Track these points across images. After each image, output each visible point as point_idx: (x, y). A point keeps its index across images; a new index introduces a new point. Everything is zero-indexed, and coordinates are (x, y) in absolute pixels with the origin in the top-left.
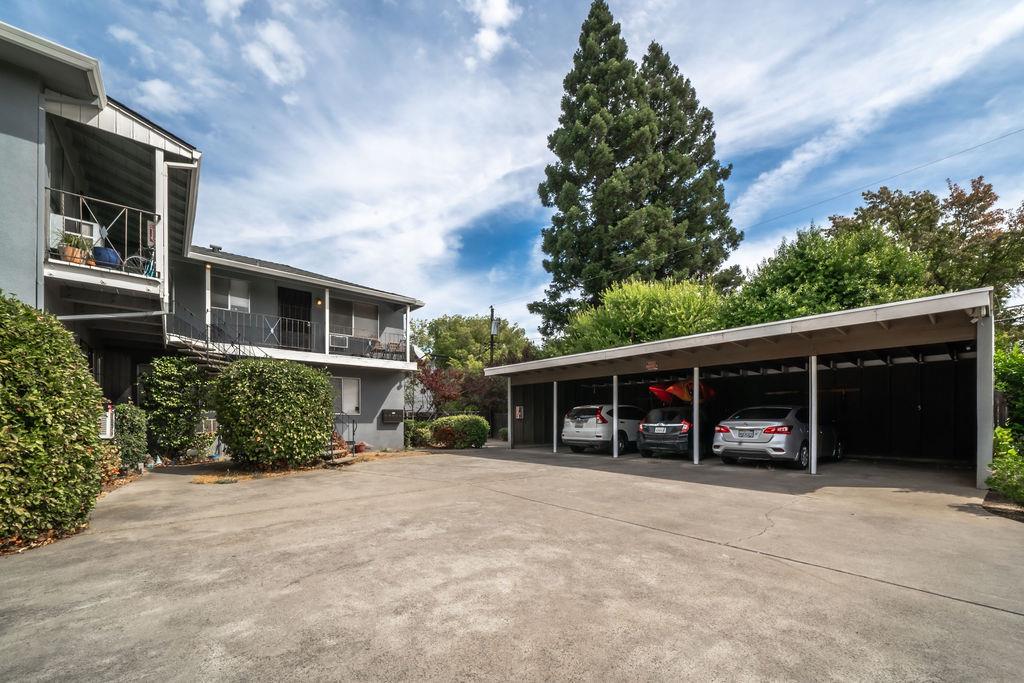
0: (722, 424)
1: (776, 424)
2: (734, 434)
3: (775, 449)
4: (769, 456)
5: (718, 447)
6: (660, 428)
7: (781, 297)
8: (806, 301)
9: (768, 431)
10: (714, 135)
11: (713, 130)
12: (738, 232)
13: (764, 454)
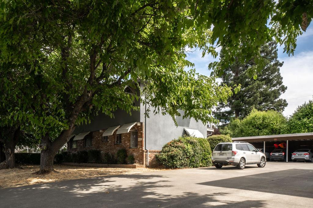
0: (294, 153)
1: (306, 153)
2: (297, 155)
3: (306, 158)
4: (305, 159)
5: (293, 158)
6: (277, 154)
7: (305, 121)
8: (312, 122)
9: (305, 154)
10: (277, 50)
11: (277, 48)
12: (285, 87)
13: (304, 159)
